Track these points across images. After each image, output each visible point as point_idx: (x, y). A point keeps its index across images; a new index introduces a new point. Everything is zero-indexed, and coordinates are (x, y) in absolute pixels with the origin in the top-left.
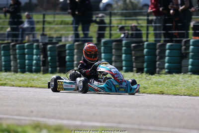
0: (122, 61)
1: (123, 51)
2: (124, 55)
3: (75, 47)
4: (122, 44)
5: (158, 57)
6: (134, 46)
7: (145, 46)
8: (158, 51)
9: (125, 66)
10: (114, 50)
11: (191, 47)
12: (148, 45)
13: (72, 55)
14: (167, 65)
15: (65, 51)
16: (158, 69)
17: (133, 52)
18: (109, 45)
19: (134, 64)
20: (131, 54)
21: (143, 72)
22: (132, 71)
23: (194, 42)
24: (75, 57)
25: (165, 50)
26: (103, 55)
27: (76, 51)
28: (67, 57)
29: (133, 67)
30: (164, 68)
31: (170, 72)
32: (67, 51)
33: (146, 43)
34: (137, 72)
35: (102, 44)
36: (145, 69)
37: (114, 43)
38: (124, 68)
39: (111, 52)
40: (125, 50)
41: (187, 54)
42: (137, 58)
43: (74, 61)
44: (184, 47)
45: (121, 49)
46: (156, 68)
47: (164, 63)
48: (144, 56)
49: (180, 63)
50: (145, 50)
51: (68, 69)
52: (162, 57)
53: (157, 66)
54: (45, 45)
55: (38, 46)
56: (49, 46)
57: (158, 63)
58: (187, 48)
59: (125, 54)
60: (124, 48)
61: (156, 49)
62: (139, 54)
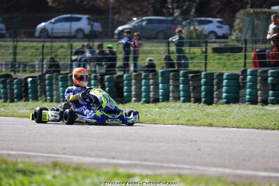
0: (179, 92)
1: (181, 82)
2: (181, 86)
3: (133, 77)
4: (179, 74)
5: (215, 87)
6: (192, 77)
7: (203, 76)
8: (215, 81)
9: (183, 97)
10: (171, 81)
11: (249, 77)
12: (205, 75)
13: (129, 85)
14: (224, 95)
15: (123, 81)
16: (215, 99)
17: (191, 82)
18: (166, 75)
19: (192, 95)
20: (188, 84)
21: (200, 103)
22: (190, 101)
23: (251, 72)
24: (133, 88)
25: (223, 80)
26: (160, 85)
27: (133, 81)
28: (125, 88)
29: (190, 97)
30: (222, 98)
31: (227, 103)
32: (125, 82)
33: (203, 73)
34: (195, 102)
35: (160, 75)
36: (203, 99)
37: (172, 74)
38: (182, 98)
39: (169, 83)
40: (183, 80)
41: (245, 84)
42: (194, 88)
43: (131, 92)
44: (241, 77)
45: (179, 80)
46: (213, 98)
47: (221, 93)
48: (201, 86)
49: (238, 93)
50: (203, 80)
51: (126, 99)
52: (220, 87)
53: (215, 96)
54: (103, 75)
55: (95, 77)
56: (107, 77)
57: (215, 93)
58: (245, 78)
59: (183, 84)
60: (181, 78)
61: (213, 79)
62: (196, 84)
